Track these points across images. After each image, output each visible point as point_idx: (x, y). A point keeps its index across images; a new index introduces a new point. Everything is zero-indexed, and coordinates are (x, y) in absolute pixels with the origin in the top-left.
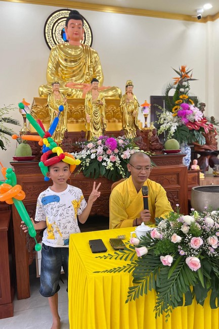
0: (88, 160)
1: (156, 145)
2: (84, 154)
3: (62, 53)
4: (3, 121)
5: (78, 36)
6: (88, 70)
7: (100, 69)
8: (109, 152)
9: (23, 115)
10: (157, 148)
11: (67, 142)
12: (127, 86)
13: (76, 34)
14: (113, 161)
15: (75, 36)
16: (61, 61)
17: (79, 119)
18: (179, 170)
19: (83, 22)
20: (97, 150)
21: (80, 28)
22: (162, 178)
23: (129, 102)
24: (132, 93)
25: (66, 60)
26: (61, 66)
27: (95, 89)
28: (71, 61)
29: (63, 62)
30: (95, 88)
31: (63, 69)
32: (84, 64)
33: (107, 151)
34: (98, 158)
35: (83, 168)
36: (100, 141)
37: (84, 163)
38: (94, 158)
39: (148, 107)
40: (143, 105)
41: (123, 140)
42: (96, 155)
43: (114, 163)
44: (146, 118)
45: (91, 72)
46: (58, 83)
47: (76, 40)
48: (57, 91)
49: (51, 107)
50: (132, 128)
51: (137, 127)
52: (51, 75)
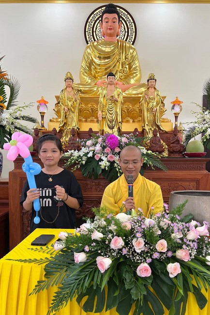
0: (84, 158)
1: (176, 147)
2: (84, 150)
3: (96, 51)
4: (21, 119)
5: (112, 31)
6: (122, 68)
7: (137, 65)
8: (107, 150)
9: (40, 113)
10: (175, 150)
11: (73, 140)
12: (148, 81)
13: (110, 29)
14: (112, 160)
15: (109, 31)
16: (94, 59)
17: (89, 118)
18: (199, 177)
20: (95, 148)
21: (114, 22)
22: (176, 185)
23: (150, 98)
24: (155, 88)
25: (99, 58)
26: (94, 64)
28: (105, 58)
29: (97, 61)
30: (111, 84)
31: (96, 68)
32: (118, 61)
33: (105, 150)
34: (95, 156)
35: (79, 166)
36: (101, 138)
37: (80, 161)
38: (92, 156)
39: (179, 105)
40: (174, 102)
41: (127, 138)
42: (93, 153)
43: (112, 163)
44: (176, 117)
45: (125, 69)
46: (70, 79)
47: (111, 35)
48: (69, 87)
49: (62, 104)
50: (153, 127)
51: (158, 126)
52: (83, 74)
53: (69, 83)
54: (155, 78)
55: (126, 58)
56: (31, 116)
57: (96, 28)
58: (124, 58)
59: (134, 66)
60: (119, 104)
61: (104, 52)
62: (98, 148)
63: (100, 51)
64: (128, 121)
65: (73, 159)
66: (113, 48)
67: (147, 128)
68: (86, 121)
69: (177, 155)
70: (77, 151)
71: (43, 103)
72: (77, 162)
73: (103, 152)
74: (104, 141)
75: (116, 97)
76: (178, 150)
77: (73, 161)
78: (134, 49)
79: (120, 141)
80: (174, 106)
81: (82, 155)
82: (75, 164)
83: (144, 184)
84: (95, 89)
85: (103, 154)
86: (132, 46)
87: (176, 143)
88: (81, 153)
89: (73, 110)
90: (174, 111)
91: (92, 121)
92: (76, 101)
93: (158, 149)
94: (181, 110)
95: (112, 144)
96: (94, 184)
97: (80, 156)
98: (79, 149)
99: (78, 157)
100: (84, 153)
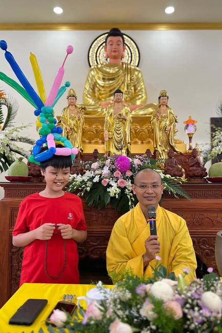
0: (89, 184)
1: (196, 170)
2: (88, 174)
3: (100, 73)
4: (18, 140)
5: (116, 54)
6: (128, 88)
7: (143, 86)
8: (117, 173)
11: (76, 162)
12: (159, 98)
13: (115, 51)
14: (123, 186)
15: (113, 54)
16: (98, 81)
17: (93, 139)
19: (123, 38)
20: (103, 171)
21: (119, 45)
22: (201, 216)
23: (162, 117)
24: (167, 106)
26: (98, 86)
27: (118, 102)
28: (109, 80)
29: (101, 82)
31: (99, 90)
32: (123, 83)
33: (115, 173)
34: (102, 181)
35: (83, 194)
36: (109, 160)
37: (84, 188)
38: (98, 181)
39: (193, 124)
40: (187, 122)
41: (139, 159)
42: (100, 177)
43: (123, 189)
44: (190, 138)
45: (131, 91)
46: (74, 96)
47: (115, 58)
48: (72, 105)
49: (64, 123)
50: (166, 148)
51: (172, 147)
52: (86, 96)
53: (72, 100)
54: (167, 95)
55: (131, 80)
56: (29, 138)
57: (100, 54)
58: (129, 79)
59: (139, 88)
60: (128, 123)
61: (108, 73)
62: (106, 171)
63: (104, 72)
64: (136, 143)
65: (75, 185)
66: (117, 70)
67: (159, 149)
68: (90, 143)
69: (198, 181)
70: (79, 175)
72: (80, 188)
73: (112, 176)
74: (113, 164)
75: (124, 115)
76: (199, 174)
77: (75, 187)
78: (139, 71)
79: (132, 164)
80: (187, 126)
81: (86, 180)
82: (78, 191)
84: (100, 110)
85: (111, 179)
86: (137, 69)
87: (196, 166)
88: (85, 178)
89: (76, 129)
90: (187, 132)
91: (97, 143)
92: (79, 120)
93: (176, 173)
94: (196, 130)
95: (123, 167)
96: (100, 215)
97: (83, 181)
98: (83, 174)
99: (81, 182)
100: (88, 178)
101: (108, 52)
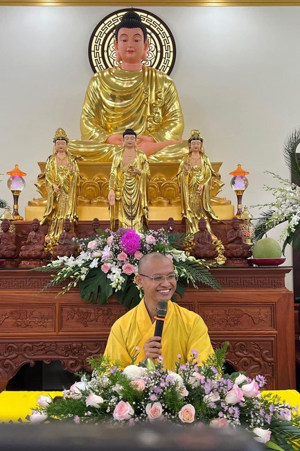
0: (84, 270)
2: (84, 256)
3: (107, 86)
5: (133, 55)
6: (151, 112)
7: (177, 107)
8: (122, 256)
9: (13, 192)
10: (235, 254)
11: (67, 238)
13: (131, 52)
14: (129, 273)
15: (128, 55)
16: (104, 99)
17: (95, 197)
18: (275, 299)
20: (103, 252)
21: (137, 41)
22: (238, 312)
23: (193, 170)
24: (200, 153)
26: (104, 107)
27: (130, 148)
28: (123, 98)
32: (143, 102)
33: (119, 256)
34: (102, 266)
35: (75, 284)
36: (112, 237)
37: (77, 275)
38: (96, 266)
39: (242, 177)
40: (234, 173)
41: (154, 235)
42: (99, 261)
43: (130, 278)
44: (239, 198)
45: (157, 115)
46: (63, 139)
47: (131, 61)
48: (62, 152)
49: (50, 179)
50: (199, 215)
51: (208, 214)
52: (86, 123)
53: (61, 145)
54: (201, 136)
55: (156, 98)
57: (108, 46)
58: (153, 97)
59: (171, 110)
61: (121, 88)
62: (107, 252)
63: (114, 87)
64: (160, 204)
65: (65, 272)
66: (135, 81)
67: (189, 217)
68: (90, 203)
69: (238, 263)
70: (72, 257)
71: (17, 175)
72: (72, 277)
73: (115, 259)
74: (117, 243)
75: (138, 167)
76: (239, 254)
77: (65, 275)
78: (171, 82)
79: (142, 243)
80: (234, 179)
81: (80, 265)
82: (69, 280)
83: (177, 315)
84: (106, 150)
85: (115, 263)
86: (168, 78)
87: (237, 242)
88: (79, 262)
89: (67, 188)
90: (235, 188)
91: (100, 204)
92: (72, 174)
93: (208, 252)
94: (246, 186)
95: (131, 247)
96: (100, 312)
97: (77, 266)
99: (73, 268)
100: (83, 262)
101: (120, 51)
